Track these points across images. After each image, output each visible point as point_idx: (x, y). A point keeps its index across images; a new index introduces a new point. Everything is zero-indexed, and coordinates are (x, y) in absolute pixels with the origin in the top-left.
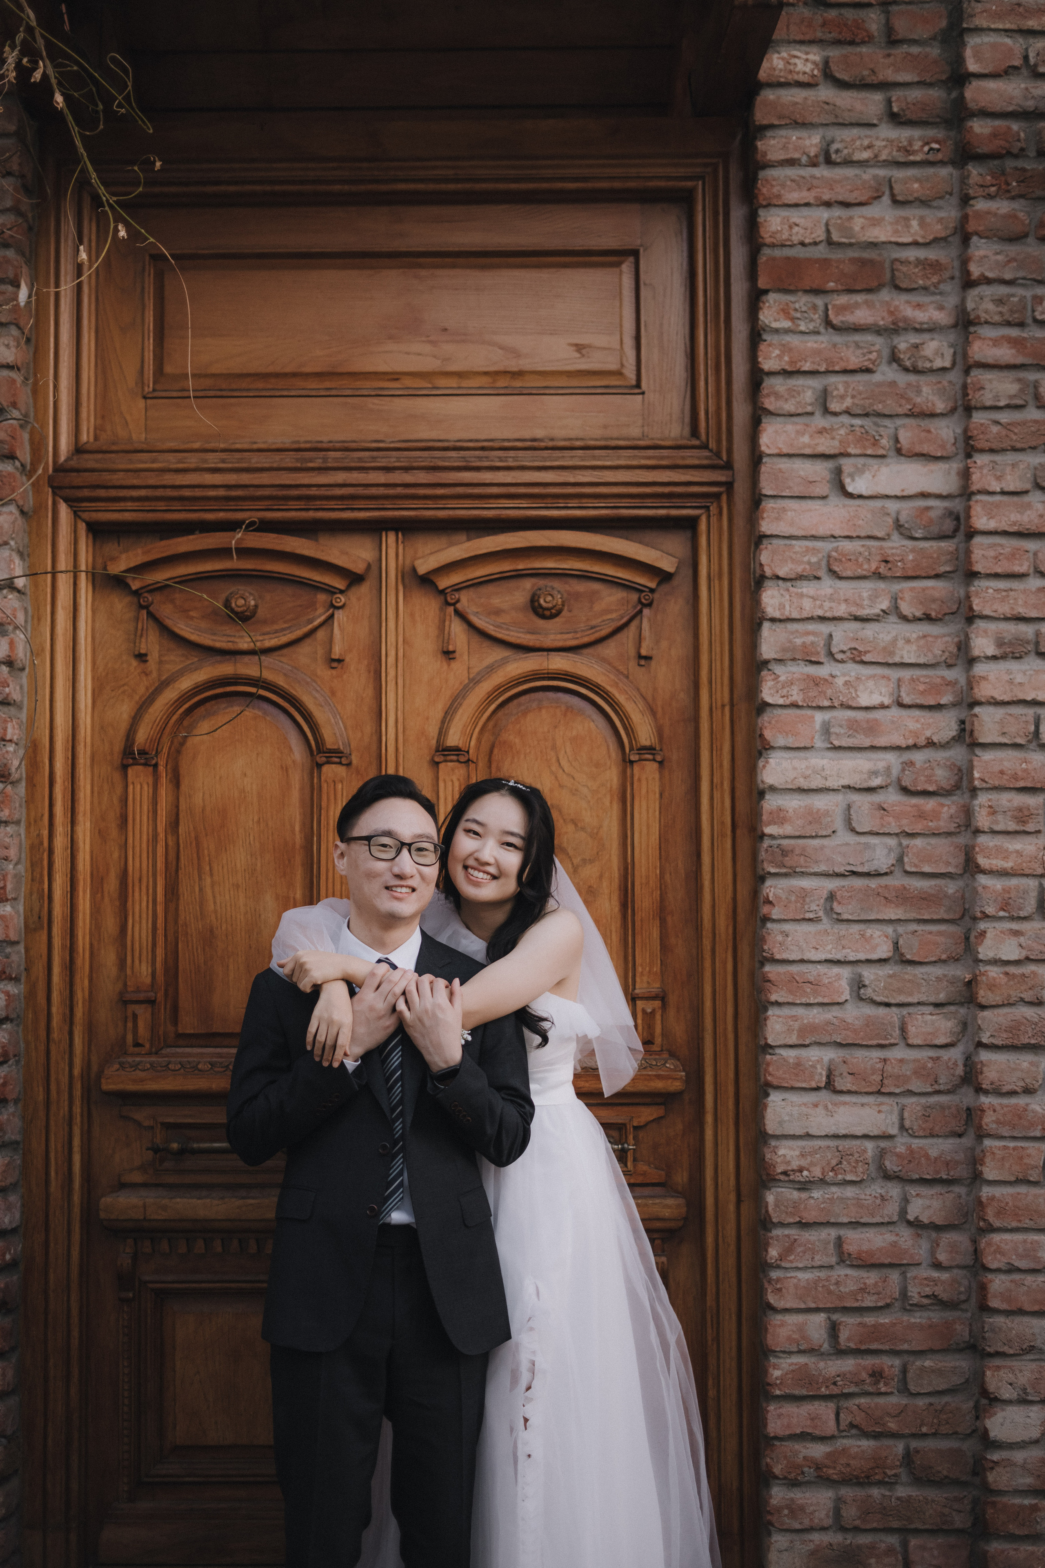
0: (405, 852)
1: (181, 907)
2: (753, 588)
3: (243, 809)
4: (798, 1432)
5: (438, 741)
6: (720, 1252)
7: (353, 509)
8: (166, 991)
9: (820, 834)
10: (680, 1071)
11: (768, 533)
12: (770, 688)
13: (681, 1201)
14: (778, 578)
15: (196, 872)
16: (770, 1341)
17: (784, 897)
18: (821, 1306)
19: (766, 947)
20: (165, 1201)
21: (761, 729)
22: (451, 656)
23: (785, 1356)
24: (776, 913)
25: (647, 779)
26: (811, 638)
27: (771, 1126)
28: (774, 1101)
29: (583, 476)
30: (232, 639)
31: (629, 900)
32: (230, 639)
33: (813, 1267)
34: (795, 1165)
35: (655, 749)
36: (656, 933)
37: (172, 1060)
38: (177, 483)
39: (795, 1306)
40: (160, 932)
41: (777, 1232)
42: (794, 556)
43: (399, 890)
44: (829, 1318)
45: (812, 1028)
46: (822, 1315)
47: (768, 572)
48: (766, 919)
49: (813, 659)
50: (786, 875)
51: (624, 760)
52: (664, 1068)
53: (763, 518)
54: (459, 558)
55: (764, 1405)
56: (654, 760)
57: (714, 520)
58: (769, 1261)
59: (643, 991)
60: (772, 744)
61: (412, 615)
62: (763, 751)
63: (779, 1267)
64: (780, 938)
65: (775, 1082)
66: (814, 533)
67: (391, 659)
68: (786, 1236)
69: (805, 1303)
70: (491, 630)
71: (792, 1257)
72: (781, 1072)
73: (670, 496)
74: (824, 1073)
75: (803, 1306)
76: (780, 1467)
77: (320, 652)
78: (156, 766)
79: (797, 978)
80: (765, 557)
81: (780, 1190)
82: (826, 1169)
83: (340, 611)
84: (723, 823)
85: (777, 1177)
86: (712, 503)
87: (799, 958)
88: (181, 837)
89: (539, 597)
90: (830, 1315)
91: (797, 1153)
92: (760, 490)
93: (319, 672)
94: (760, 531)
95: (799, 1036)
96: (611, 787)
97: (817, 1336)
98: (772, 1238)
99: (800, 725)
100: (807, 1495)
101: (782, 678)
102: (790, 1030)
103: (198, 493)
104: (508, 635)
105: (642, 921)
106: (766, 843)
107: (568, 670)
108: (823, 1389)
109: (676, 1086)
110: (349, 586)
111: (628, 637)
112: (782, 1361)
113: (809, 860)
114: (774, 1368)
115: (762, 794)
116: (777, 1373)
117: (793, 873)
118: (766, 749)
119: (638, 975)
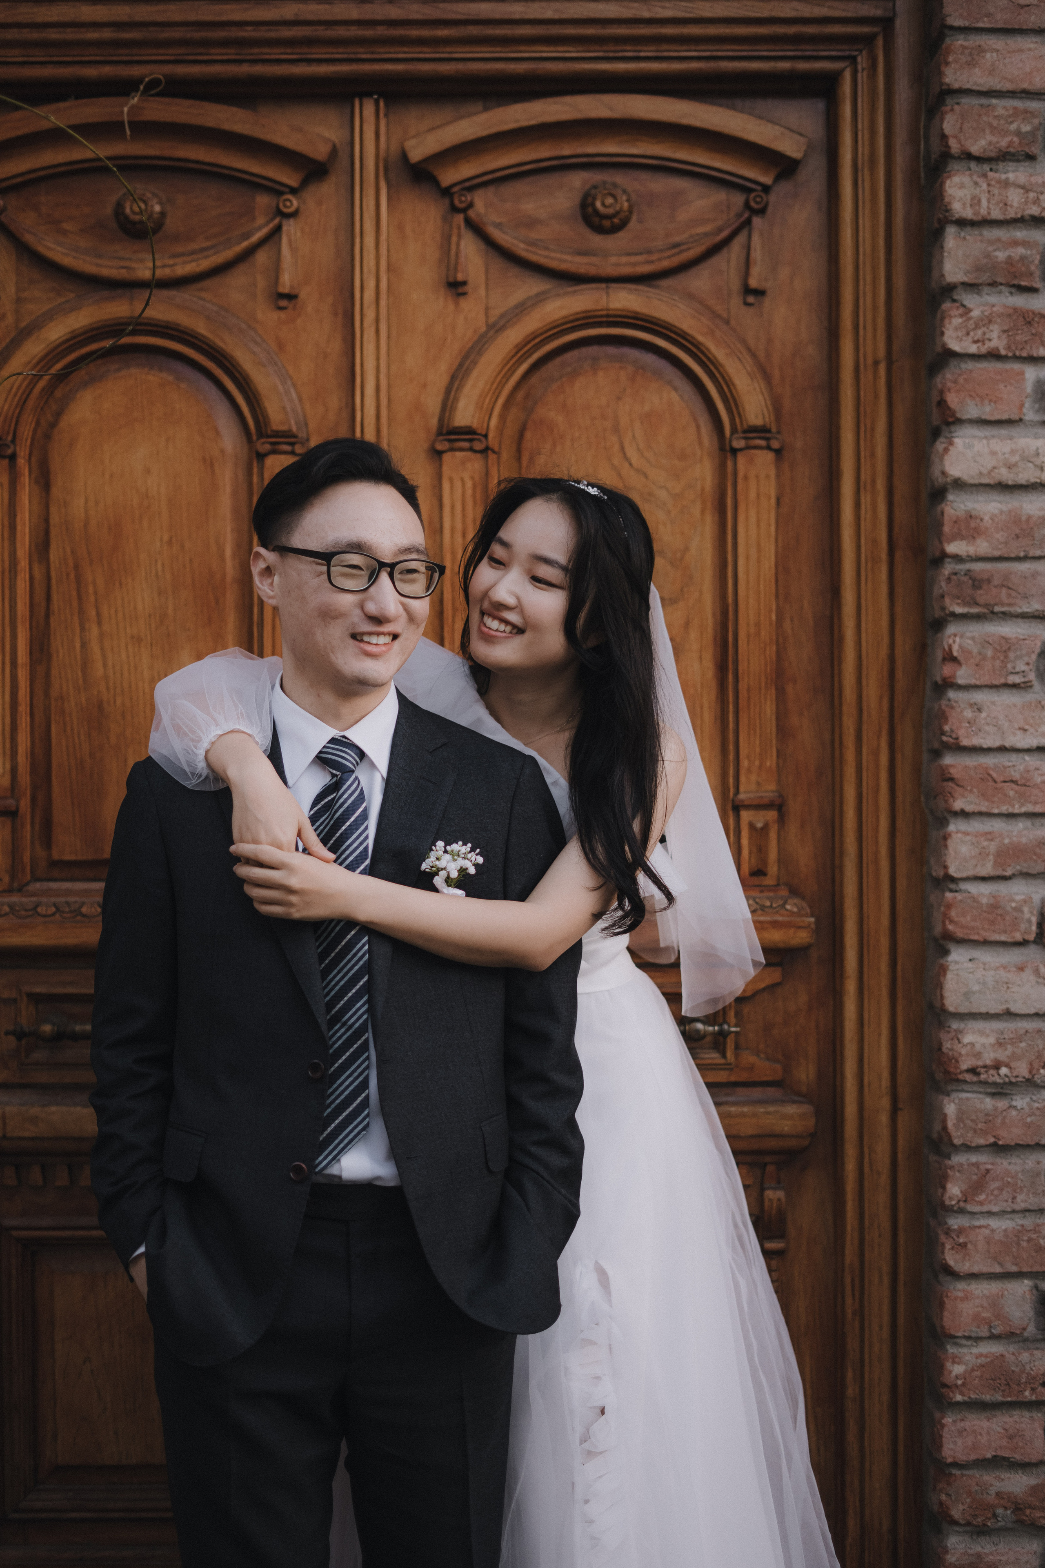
0: (384, 577)
1: (54, 672)
2: (923, 182)
3: (145, 524)
4: (989, 1456)
5: (441, 420)
6: (866, 1184)
7: (309, 61)
8: (34, 799)
9: (1031, 554)
10: (806, 915)
11: (956, 86)
12: (956, 329)
13: (806, 1108)
14: (969, 156)
15: (76, 618)
16: (948, 1321)
17: (975, 651)
18: (1025, 1270)
19: (947, 728)
20: (35, 1111)
21: (941, 392)
22: (460, 290)
23: (969, 1343)
24: (963, 676)
25: (757, 477)
26: (1021, 251)
27: (953, 1000)
28: (957, 963)
29: (663, 8)
30: (127, 264)
31: (730, 659)
32: (122, 263)
33: (1014, 1212)
34: (988, 1058)
35: (769, 431)
36: (769, 708)
37: (44, 900)
38: (39, 20)
39: (985, 1270)
40: (23, 708)
41: (958, 1159)
42: (995, 123)
43: (374, 640)
44: (1036, 1287)
45: (1014, 852)
46: (1026, 1282)
47: (954, 146)
48: (948, 684)
49: (1023, 283)
50: (978, 618)
51: (722, 449)
52: (783, 912)
53: (947, 63)
54: (472, 137)
55: (937, 1415)
56: (769, 448)
57: (862, 77)
58: (947, 1202)
59: (752, 795)
60: (958, 415)
61: (401, 227)
62: (944, 427)
63: (962, 1211)
64: (968, 714)
65: (960, 933)
66: (1025, 85)
67: (369, 294)
68: (973, 1164)
69: (1000, 1264)
70: (521, 249)
71: (982, 1197)
72: (969, 918)
73: (797, 39)
74: (1034, 920)
75: (998, 1269)
76: (961, 1507)
77: (261, 283)
78: (13, 457)
79: (994, 775)
80: (949, 125)
81: (964, 1095)
82: (1036, 1065)
83: (292, 221)
84: (875, 542)
85: (961, 1077)
86: (861, 51)
87: (997, 744)
88: (52, 566)
89: (595, 199)
90: (1038, 1282)
91: (992, 1040)
92: (943, 19)
93: (260, 315)
94: (942, 84)
95: (996, 864)
96: (703, 489)
97: (1018, 1314)
98: (952, 1168)
99: (1002, 386)
100: (1001, 1547)
101: (976, 313)
102: (983, 854)
103: (70, 35)
104: (546, 257)
105: (749, 690)
106: (949, 568)
107: (638, 309)
108: (1027, 1393)
109: (801, 937)
110: (305, 182)
111: (728, 262)
112: (965, 1350)
113: (1014, 594)
114: (954, 1362)
115: (939, 494)
116: (958, 1369)
117: (989, 615)
118: (948, 424)
119: (743, 772)
